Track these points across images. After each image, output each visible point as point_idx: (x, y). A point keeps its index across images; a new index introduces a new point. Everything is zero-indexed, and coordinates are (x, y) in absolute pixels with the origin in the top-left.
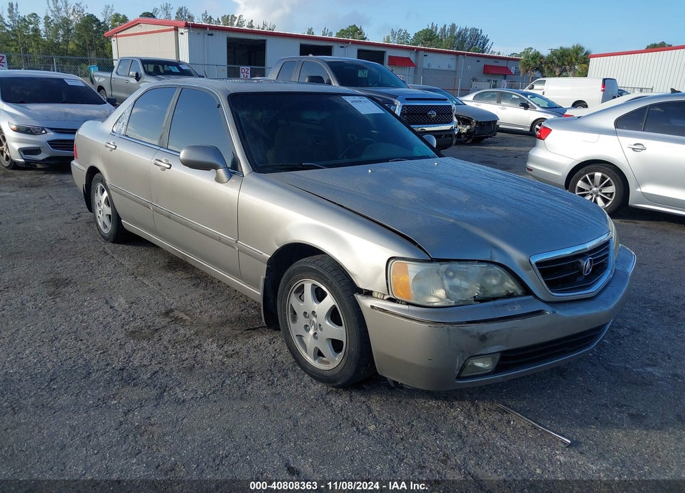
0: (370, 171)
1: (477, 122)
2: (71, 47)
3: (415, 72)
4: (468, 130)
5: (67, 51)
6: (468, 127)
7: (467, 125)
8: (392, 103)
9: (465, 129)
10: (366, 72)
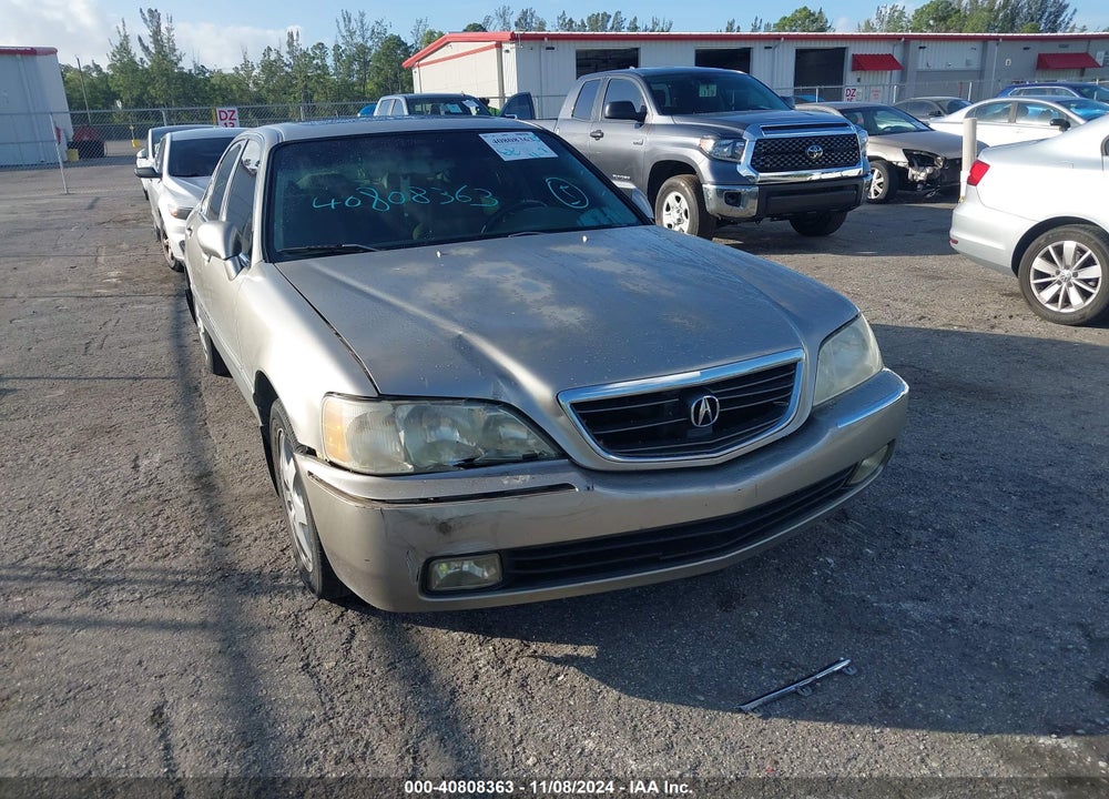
0: (439, 254)
1: (945, 160)
2: (369, 87)
3: (903, 78)
4: (929, 176)
5: (364, 94)
6: (928, 170)
7: (926, 166)
8: (739, 138)
9: (923, 174)
10: (714, 88)
